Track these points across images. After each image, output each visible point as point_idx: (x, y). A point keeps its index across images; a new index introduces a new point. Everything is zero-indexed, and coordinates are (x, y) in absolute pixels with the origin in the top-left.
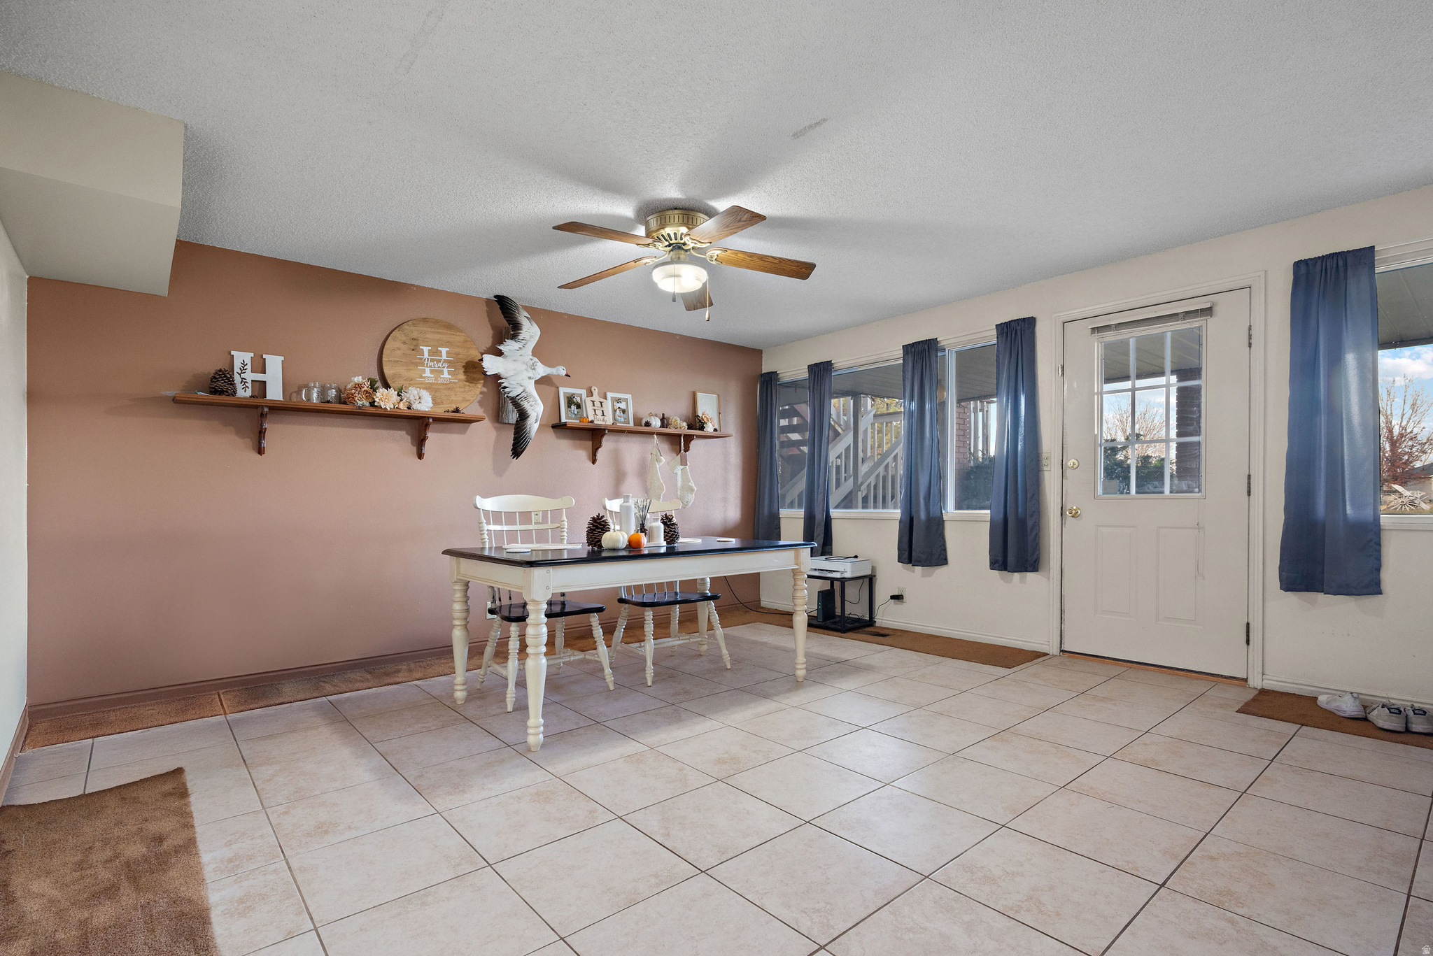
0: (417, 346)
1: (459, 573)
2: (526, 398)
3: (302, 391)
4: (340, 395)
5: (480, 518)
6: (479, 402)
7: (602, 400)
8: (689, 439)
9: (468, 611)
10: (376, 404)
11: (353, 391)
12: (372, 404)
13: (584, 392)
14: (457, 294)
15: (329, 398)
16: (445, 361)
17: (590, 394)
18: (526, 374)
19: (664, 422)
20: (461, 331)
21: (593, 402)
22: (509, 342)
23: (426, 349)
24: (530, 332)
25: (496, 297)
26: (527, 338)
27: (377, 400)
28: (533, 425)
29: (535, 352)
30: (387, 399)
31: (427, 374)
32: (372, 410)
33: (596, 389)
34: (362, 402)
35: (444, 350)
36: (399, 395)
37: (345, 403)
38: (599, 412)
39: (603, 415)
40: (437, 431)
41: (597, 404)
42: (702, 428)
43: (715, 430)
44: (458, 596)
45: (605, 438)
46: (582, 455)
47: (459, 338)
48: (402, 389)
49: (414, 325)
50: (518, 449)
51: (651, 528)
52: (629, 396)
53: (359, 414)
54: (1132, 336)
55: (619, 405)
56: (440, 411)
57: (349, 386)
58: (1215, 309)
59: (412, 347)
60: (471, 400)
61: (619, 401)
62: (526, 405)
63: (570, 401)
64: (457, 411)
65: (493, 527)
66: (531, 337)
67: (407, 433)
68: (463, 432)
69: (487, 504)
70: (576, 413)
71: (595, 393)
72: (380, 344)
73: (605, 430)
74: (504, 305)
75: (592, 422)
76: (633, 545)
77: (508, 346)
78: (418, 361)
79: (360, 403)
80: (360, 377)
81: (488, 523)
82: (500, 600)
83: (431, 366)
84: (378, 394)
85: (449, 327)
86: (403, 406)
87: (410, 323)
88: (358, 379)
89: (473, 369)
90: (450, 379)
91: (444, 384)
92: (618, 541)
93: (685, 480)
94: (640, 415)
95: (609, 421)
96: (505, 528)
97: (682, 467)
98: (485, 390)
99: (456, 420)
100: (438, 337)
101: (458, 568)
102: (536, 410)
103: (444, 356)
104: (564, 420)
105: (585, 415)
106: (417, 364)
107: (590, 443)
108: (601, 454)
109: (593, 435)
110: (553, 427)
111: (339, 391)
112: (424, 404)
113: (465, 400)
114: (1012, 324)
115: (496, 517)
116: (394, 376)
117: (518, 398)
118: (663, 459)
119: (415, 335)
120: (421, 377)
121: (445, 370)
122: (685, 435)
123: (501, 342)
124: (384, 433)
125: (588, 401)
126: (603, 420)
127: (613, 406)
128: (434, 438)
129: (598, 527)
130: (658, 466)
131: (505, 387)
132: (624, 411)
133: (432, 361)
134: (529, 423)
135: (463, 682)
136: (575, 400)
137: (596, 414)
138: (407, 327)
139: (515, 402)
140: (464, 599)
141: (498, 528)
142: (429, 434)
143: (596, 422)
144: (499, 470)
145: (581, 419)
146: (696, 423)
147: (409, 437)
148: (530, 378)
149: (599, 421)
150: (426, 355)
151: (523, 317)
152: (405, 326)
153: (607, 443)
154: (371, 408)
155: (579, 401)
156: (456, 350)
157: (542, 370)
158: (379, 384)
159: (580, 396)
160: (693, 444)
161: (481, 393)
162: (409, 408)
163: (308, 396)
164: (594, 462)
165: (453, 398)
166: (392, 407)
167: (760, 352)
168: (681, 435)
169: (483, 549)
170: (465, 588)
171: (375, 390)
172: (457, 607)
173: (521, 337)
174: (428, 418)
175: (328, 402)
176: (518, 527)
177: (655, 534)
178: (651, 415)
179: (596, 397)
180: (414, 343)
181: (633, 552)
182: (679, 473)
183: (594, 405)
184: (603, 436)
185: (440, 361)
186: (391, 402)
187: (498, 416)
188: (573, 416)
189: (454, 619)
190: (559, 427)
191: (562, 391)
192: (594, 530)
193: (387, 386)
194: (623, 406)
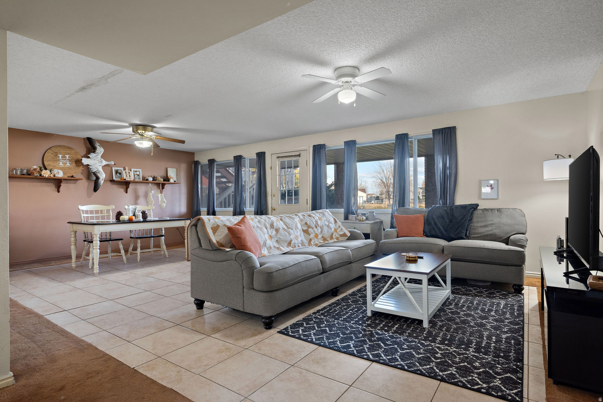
0: (57, 155)
1: (73, 229)
2: (98, 172)
3: (14, 171)
4: (28, 172)
5: (80, 212)
6: (81, 173)
7: (129, 171)
8: (163, 185)
9: (76, 240)
10: (42, 175)
11: (33, 171)
12: (41, 175)
13: (122, 169)
14: (72, 137)
15: (24, 173)
16: (68, 160)
17: (125, 169)
18: (98, 164)
19: (154, 179)
20: (73, 149)
21: (126, 172)
22: (92, 154)
23: (60, 156)
24: (100, 150)
25: (87, 138)
26: (99, 152)
27: (42, 174)
28: (101, 181)
29: (102, 157)
30: (46, 174)
31: (61, 164)
32: (41, 177)
33: (127, 168)
34: (37, 174)
35: (67, 156)
36: (50, 172)
37: (30, 175)
38: (128, 176)
39: (130, 177)
40: (64, 183)
41: (127, 173)
42: (169, 181)
43: (175, 181)
44: (73, 236)
45: (130, 184)
46: (122, 190)
47: (73, 152)
48: (51, 169)
49: (56, 148)
50: (96, 189)
51: (137, 215)
52: (140, 170)
53: (36, 178)
54: (286, 160)
55: (136, 173)
56: (66, 177)
57: (32, 169)
58: (301, 155)
59: (55, 155)
60: (78, 173)
61: (136, 171)
62: (98, 175)
63: (117, 172)
64: (72, 177)
65: (85, 215)
66: (100, 152)
67: (53, 184)
68: (75, 183)
69: (83, 208)
70: (119, 176)
71: (127, 169)
72: (43, 154)
73: (130, 182)
74: (90, 141)
75: (125, 179)
76: (130, 219)
77: (92, 155)
78: (57, 160)
79: (36, 175)
80: (36, 166)
81: (83, 214)
82: (88, 238)
83: (62, 162)
84: (43, 172)
85: (69, 148)
86: (52, 176)
87: (54, 147)
88: (35, 167)
89: (78, 162)
90: (70, 166)
91: (67, 167)
92: (125, 218)
93: (162, 199)
94: (145, 176)
95: (132, 179)
96: (89, 215)
97: (161, 194)
98: (83, 169)
99: (72, 179)
100: (65, 151)
101: (73, 227)
102: (103, 176)
103: (67, 158)
104: (114, 179)
105: (123, 177)
106: (57, 161)
107: (125, 186)
108: (129, 190)
109: (126, 184)
110: (110, 181)
111: (27, 170)
112: (60, 174)
113: (75, 173)
114: (260, 153)
115: (87, 212)
116: (48, 165)
117: (96, 172)
118: (154, 191)
119: (56, 151)
120: (59, 165)
121: (68, 163)
122: (162, 184)
123: (89, 154)
124: (44, 184)
125: (124, 172)
126: (130, 178)
127: (134, 173)
128: (63, 186)
129: (119, 214)
130: (151, 194)
131: (91, 169)
132: (138, 175)
133: (63, 159)
134: (100, 180)
135: (75, 262)
136: (119, 171)
137: (127, 176)
138: (53, 149)
139: (95, 174)
140: (75, 237)
141: (87, 215)
142: (62, 184)
143: (127, 180)
144: (89, 196)
145: (121, 178)
146: (167, 179)
147: (54, 185)
148: (100, 166)
149: (128, 179)
150: (60, 158)
151: (97, 145)
152: (52, 148)
153: (131, 186)
154: (40, 177)
155: (120, 172)
156: (71, 156)
157: (105, 163)
158: (43, 168)
159: (121, 170)
160: (166, 186)
161: (82, 170)
162: (54, 176)
163: (16, 172)
164: (127, 192)
165: (71, 172)
166: (48, 176)
167: (194, 153)
168: (160, 183)
169: (82, 221)
170: (75, 233)
171: (42, 171)
172: (73, 239)
173: (96, 152)
174: (62, 179)
175: (24, 175)
176: (94, 215)
177: (139, 216)
178: (149, 176)
179: (127, 171)
180: (56, 154)
181: (130, 221)
182: (160, 196)
183: (126, 173)
184: (129, 184)
185: (66, 159)
186: (47, 175)
187: (88, 178)
188: (118, 177)
189: (71, 243)
190: (112, 181)
191: (114, 169)
192: (118, 215)
193: (46, 169)
194: (138, 173)
